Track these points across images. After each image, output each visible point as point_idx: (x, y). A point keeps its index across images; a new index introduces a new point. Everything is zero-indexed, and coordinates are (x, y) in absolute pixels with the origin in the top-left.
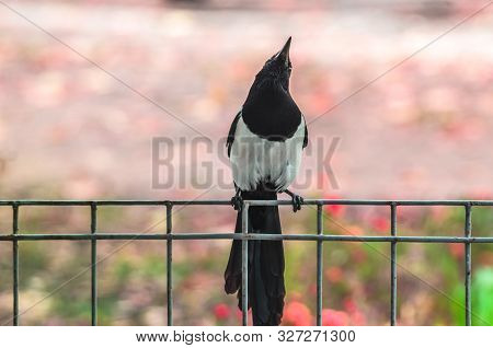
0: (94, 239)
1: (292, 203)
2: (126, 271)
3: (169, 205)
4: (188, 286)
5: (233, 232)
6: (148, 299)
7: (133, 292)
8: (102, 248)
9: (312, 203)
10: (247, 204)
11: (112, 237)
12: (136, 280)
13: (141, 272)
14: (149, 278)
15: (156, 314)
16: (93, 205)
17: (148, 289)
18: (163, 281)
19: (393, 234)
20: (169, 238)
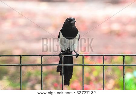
0: (21, 66)
1: (76, 55)
2: (30, 74)
3: (41, 56)
4: (47, 78)
5: (58, 63)
6: (36, 82)
7: (32, 80)
8: (23, 68)
9: (81, 55)
10: (63, 56)
11: (26, 65)
12: (33, 77)
13: (34, 75)
14: (36, 76)
15: (38, 86)
16: (21, 56)
17: (36, 79)
18: (40, 77)
19: (103, 64)
20: (42, 65)
